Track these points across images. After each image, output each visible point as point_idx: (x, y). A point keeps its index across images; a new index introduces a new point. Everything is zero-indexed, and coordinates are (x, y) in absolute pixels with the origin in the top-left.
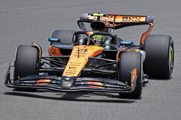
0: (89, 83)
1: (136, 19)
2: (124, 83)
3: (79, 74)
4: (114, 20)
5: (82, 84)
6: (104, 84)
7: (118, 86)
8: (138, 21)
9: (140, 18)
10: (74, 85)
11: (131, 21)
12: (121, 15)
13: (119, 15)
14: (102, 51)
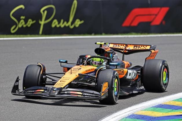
0: (71, 92)
1: (143, 47)
2: (99, 93)
3: (66, 86)
4: (126, 48)
5: (66, 93)
6: (83, 93)
7: (94, 95)
8: (144, 49)
9: (146, 47)
10: (59, 93)
11: (140, 49)
12: (133, 45)
13: (131, 44)
14: (95, 69)
